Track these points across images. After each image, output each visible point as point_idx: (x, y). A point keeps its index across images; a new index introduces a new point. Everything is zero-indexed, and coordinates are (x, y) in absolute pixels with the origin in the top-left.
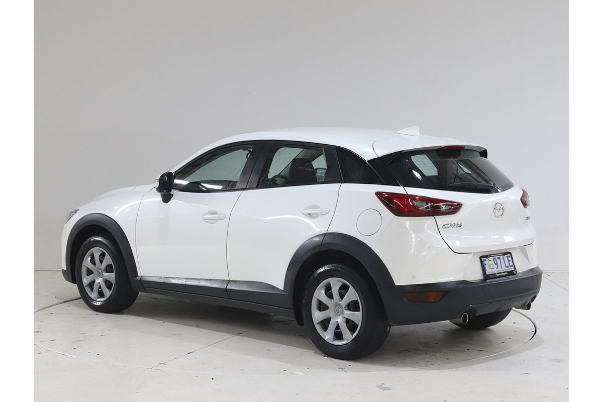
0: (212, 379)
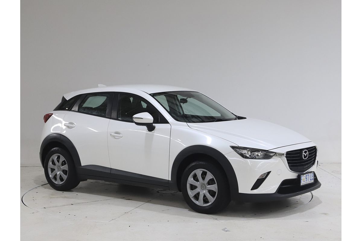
0: (129, 226)
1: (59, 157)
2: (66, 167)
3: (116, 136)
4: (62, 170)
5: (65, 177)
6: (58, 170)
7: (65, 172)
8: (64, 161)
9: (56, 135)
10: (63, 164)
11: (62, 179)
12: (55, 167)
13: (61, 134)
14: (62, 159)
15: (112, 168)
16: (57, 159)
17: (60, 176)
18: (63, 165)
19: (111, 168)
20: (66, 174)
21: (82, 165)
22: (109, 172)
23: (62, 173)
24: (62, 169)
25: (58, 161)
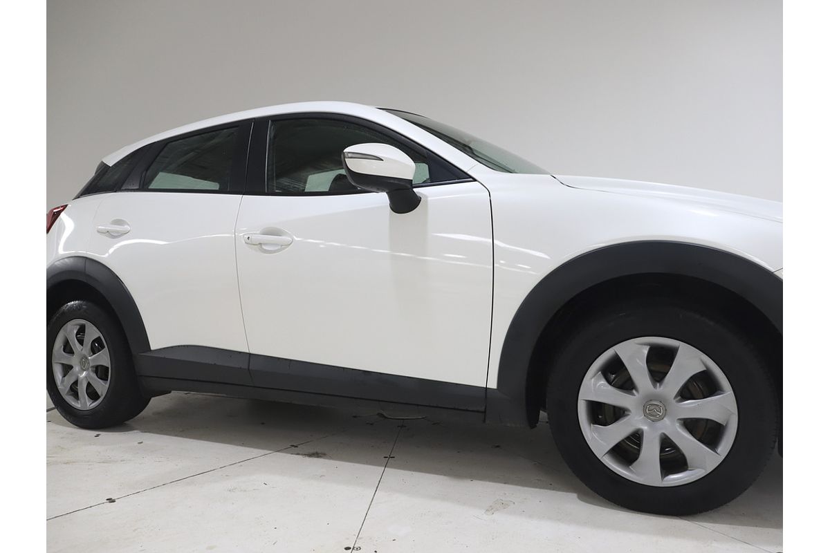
1: (82, 330)
2: (104, 358)
3: (265, 244)
4: (92, 367)
5: (102, 387)
6: (82, 368)
7: (101, 372)
8: (98, 340)
9: (71, 259)
10: (96, 347)
11: (93, 395)
12: (74, 361)
13: (86, 258)
14: (93, 333)
15: (252, 352)
16: (76, 335)
17: (89, 385)
18: (94, 351)
19: (250, 354)
20: (104, 378)
21: (154, 346)
22: (245, 366)
23: (94, 376)
24: (91, 365)
25: (81, 342)
